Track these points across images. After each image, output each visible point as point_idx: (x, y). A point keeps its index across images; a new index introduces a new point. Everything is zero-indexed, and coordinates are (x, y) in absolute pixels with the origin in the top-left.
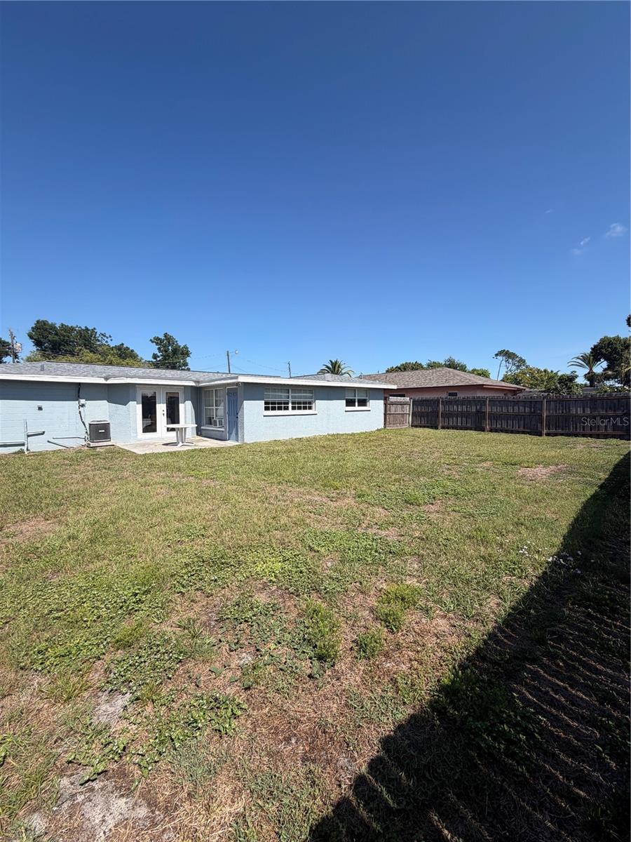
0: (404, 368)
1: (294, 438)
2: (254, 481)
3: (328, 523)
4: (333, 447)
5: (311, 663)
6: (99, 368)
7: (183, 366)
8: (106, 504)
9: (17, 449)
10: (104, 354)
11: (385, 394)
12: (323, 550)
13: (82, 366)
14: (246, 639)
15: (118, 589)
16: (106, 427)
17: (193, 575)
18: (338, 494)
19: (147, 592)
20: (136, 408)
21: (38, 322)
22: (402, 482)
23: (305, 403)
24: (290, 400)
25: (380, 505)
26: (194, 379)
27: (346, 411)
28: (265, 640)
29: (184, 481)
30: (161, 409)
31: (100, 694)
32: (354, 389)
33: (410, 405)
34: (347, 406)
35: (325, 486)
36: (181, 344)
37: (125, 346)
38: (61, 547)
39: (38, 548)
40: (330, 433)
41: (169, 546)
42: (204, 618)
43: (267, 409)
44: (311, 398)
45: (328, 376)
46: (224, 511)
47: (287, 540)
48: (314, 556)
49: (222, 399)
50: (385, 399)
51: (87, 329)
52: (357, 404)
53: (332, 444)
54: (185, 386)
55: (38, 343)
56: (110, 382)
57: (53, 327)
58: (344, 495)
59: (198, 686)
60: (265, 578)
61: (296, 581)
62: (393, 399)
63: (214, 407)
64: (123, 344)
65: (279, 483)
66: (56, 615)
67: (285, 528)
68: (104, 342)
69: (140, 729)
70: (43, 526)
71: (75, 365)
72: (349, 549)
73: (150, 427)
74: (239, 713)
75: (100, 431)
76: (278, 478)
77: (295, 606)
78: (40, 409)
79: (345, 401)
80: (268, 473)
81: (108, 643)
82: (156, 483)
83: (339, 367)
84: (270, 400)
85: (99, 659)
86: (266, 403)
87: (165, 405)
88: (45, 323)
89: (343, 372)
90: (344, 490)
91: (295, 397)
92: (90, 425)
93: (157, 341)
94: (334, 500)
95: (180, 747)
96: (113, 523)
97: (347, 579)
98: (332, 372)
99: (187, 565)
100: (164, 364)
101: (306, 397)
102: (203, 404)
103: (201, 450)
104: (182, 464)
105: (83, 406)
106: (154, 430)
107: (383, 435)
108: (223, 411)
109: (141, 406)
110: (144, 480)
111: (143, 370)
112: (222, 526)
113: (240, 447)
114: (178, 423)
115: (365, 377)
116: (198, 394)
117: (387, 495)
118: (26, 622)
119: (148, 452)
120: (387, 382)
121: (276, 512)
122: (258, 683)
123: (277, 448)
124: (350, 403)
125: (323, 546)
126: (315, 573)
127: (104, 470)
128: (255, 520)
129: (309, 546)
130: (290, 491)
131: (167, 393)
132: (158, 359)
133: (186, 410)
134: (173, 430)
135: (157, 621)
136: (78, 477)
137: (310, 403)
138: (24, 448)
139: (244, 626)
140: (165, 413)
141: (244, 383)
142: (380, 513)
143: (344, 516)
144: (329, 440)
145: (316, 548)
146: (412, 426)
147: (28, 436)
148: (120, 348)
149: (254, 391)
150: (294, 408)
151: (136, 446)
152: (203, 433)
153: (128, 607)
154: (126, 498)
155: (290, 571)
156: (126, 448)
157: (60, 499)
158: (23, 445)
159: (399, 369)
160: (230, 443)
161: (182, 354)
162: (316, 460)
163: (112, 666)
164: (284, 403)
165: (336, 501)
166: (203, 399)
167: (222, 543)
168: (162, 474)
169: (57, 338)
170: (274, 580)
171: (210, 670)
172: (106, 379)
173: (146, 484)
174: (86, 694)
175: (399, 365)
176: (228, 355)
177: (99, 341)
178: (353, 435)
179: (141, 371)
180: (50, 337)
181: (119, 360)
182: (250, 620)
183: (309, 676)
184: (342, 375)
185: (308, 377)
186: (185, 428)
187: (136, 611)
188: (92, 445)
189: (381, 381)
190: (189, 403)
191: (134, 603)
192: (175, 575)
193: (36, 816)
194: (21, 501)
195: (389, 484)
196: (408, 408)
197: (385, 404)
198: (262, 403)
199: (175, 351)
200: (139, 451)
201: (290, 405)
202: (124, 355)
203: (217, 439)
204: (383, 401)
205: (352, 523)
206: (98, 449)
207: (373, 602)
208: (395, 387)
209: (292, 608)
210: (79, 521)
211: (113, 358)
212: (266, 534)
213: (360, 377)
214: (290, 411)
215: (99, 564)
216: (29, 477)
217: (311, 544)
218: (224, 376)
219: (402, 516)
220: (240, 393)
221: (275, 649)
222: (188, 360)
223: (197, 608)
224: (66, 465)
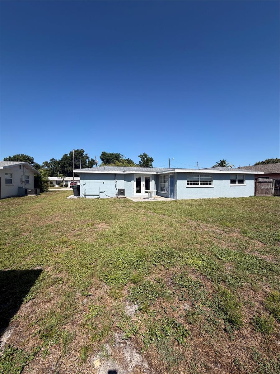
0: (268, 162)
1: (201, 198)
2: (183, 218)
3: (226, 245)
4: (224, 204)
5: (224, 322)
6: (122, 168)
7: (151, 166)
8: (124, 221)
9: (97, 197)
10: (123, 163)
11: (256, 177)
12: (224, 259)
13: (116, 167)
14: (187, 297)
15: (131, 257)
16: (123, 190)
17: (159, 258)
18: (230, 230)
19: (141, 261)
20: (134, 183)
21: (103, 152)
22: (272, 228)
23: (207, 182)
24: (200, 180)
25: (257, 239)
26: (156, 171)
27: (230, 186)
28: (197, 300)
29: (152, 214)
30: (143, 183)
31: (126, 301)
32: (236, 174)
33: (273, 183)
34: (231, 183)
35: (221, 224)
36: (150, 157)
37: (129, 159)
38: (111, 235)
39: (104, 234)
40: (221, 197)
41: (148, 242)
42: (166, 279)
43: (188, 184)
44: (211, 179)
45: (220, 168)
46: (170, 230)
47: (203, 250)
48: (219, 262)
49: (167, 179)
50: (256, 180)
51: (117, 154)
52: (237, 182)
53: (222, 202)
54: (152, 174)
55: (103, 160)
56: (125, 173)
57: (107, 154)
58: (233, 231)
59: (166, 313)
60: (193, 267)
61: (210, 273)
62: (260, 180)
63: (164, 183)
64: (129, 158)
65: (196, 220)
66: (111, 262)
67: (200, 243)
68: (123, 158)
69: (142, 323)
70: (105, 226)
71: (114, 167)
72: (241, 262)
73: (139, 191)
74: (187, 335)
75: (121, 192)
76: (195, 218)
77: (211, 286)
78: (104, 183)
79: (230, 181)
80: (190, 214)
81: (128, 279)
82: (141, 214)
83: (225, 163)
84: (189, 180)
85: (125, 285)
86: (187, 182)
87: (144, 182)
88: (104, 152)
89: (227, 166)
90: (233, 228)
91: (202, 179)
92: (118, 189)
93: (141, 156)
94: (227, 232)
95: (160, 341)
96: (127, 229)
97: (242, 279)
98: (221, 166)
99: (156, 252)
100: (143, 166)
101: (208, 179)
102: (159, 182)
103: (158, 202)
104: (151, 207)
105: (116, 182)
106: (140, 192)
107: (254, 200)
108: (167, 185)
109: (135, 182)
110: (137, 212)
111: (136, 168)
112: (170, 237)
113: (175, 201)
114: (149, 189)
115: (242, 168)
116: (157, 177)
117: (262, 234)
118: (101, 262)
119: (138, 201)
120: (256, 171)
121: (196, 234)
122: (196, 323)
123: (193, 203)
124: (233, 182)
125: (224, 257)
126: (221, 271)
127: (123, 207)
128: (186, 237)
129: (216, 256)
130: (202, 225)
131: (145, 177)
132: (141, 163)
133: (152, 184)
134: (147, 192)
135: (146, 275)
136: (115, 209)
137: (210, 182)
138: (99, 197)
139: (185, 289)
140: (144, 185)
141: (178, 172)
142: (259, 244)
143: (235, 242)
144: (221, 201)
145: (220, 257)
146: (274, 195)
147: (100, 193)
148: (128, 160)
149: (182, 176)
150: (201, 184)
151: (134, 198)
152: (159, 194)
153: (134, 266)
154: (131, 219)
155: (207, 267)
156: (130, 199)
157: (110, 216)
158: (98, 196)
159: (263, 163)
160: (171, 199)
161: (150, 161)
162: (215, 210)
163: (130, 290)
164: (197, 182)
165: (228, 233)
166: (159, 179)
167: (171, 245)
168: (144, 210)
169: (108, 158)
170: (198, 269)
171: (170, 307)
172: (124, 172)
173: (138, 214)
174: (121, 299)
175: (264, 161)
176: (169, 160)
177: (121, 158)
178: (235, 198)
179: (135, 169)
180: (106, 158)
181: (128, 165)
182: (188, 287)
183: (224, 330)
184: (227, 167)
185: (209, 169)
186: (152, 192)
187: (137, 268)
188: (119, 197)
189: (252, 170)
190: (153, 181)
191: (137, 264)
192: (152, 256)
193: (107, 345)
194: (98, 216)
195: (263, 228)
196: (271, 185)
197: (256, 183)
198: (186, 182)
199: (147, 160)
200: (135, 200)
201: (200, 183)
202: (129, 162)
203: (165, 197)
204: (254, 181)
205: (241, 247)
206: (121, 199)
207: (262, 298)
208: (263, 173)
209: (210, 287)
210: (116, 225)
211: (126, 164)
212: (192, 245)
213: (239, 168)
214: (200, 186)
215: (123, 245)
216: (101, 207)
217: (217, 255)
218: (168, 169)
219: (275, 248)
220: (176, 177)
221: (202, 307)
222: (152, 163)
223: (162, 273)
224: (111, 204)
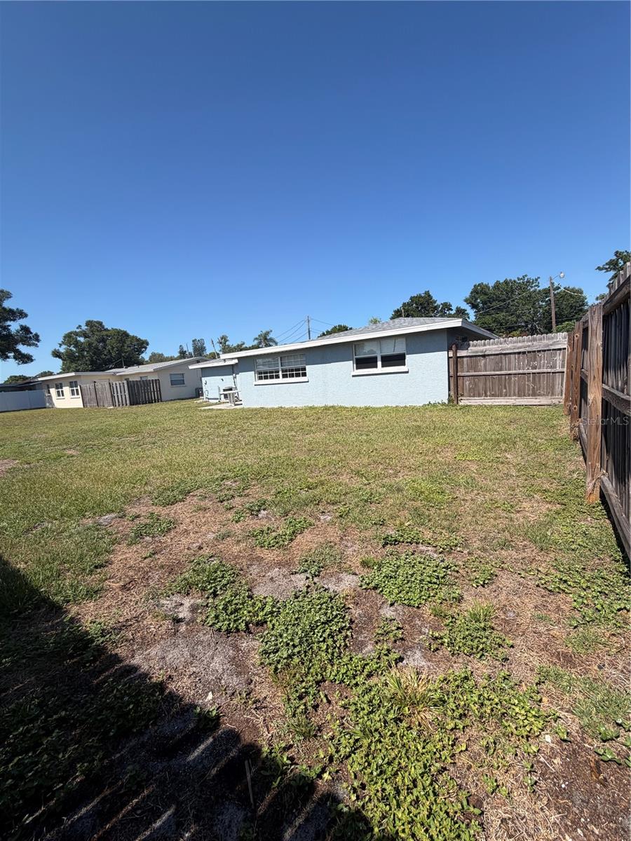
23: (298, 370)
24: (280, 368)
27: (353, 376)
32: (375, 342)
34: (357, 368)
43: (260, 378)
44: (304, 363)
50: (452, 349)
52: (379, 363)
79: (353, 362)
84: (262, 370)
86: (259, 373)
91: (285, 365)
101: (298, 364)
124: (363, 365)
137: (303, 369)
150: (285, 376)
164: (275, 372)
197: (455, 363)
201: (280, 373)
214: (281, 380)
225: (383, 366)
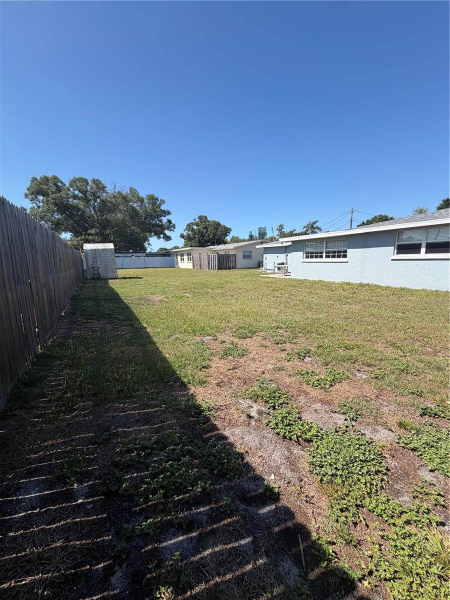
23: (339, 252)
24: (324, 250)
27: (393, 260)
34: (398, 253)
43: (307, 257)
44: (346, 247)
52: (423, 250)
84: (310, 251)
86: (306, 253)
91: (328, 248)
137: (344, 252)
150: (327, 257)
164: (320, 253)
201: (324, 254)
214: (324, 259)
225: (427, 252)
